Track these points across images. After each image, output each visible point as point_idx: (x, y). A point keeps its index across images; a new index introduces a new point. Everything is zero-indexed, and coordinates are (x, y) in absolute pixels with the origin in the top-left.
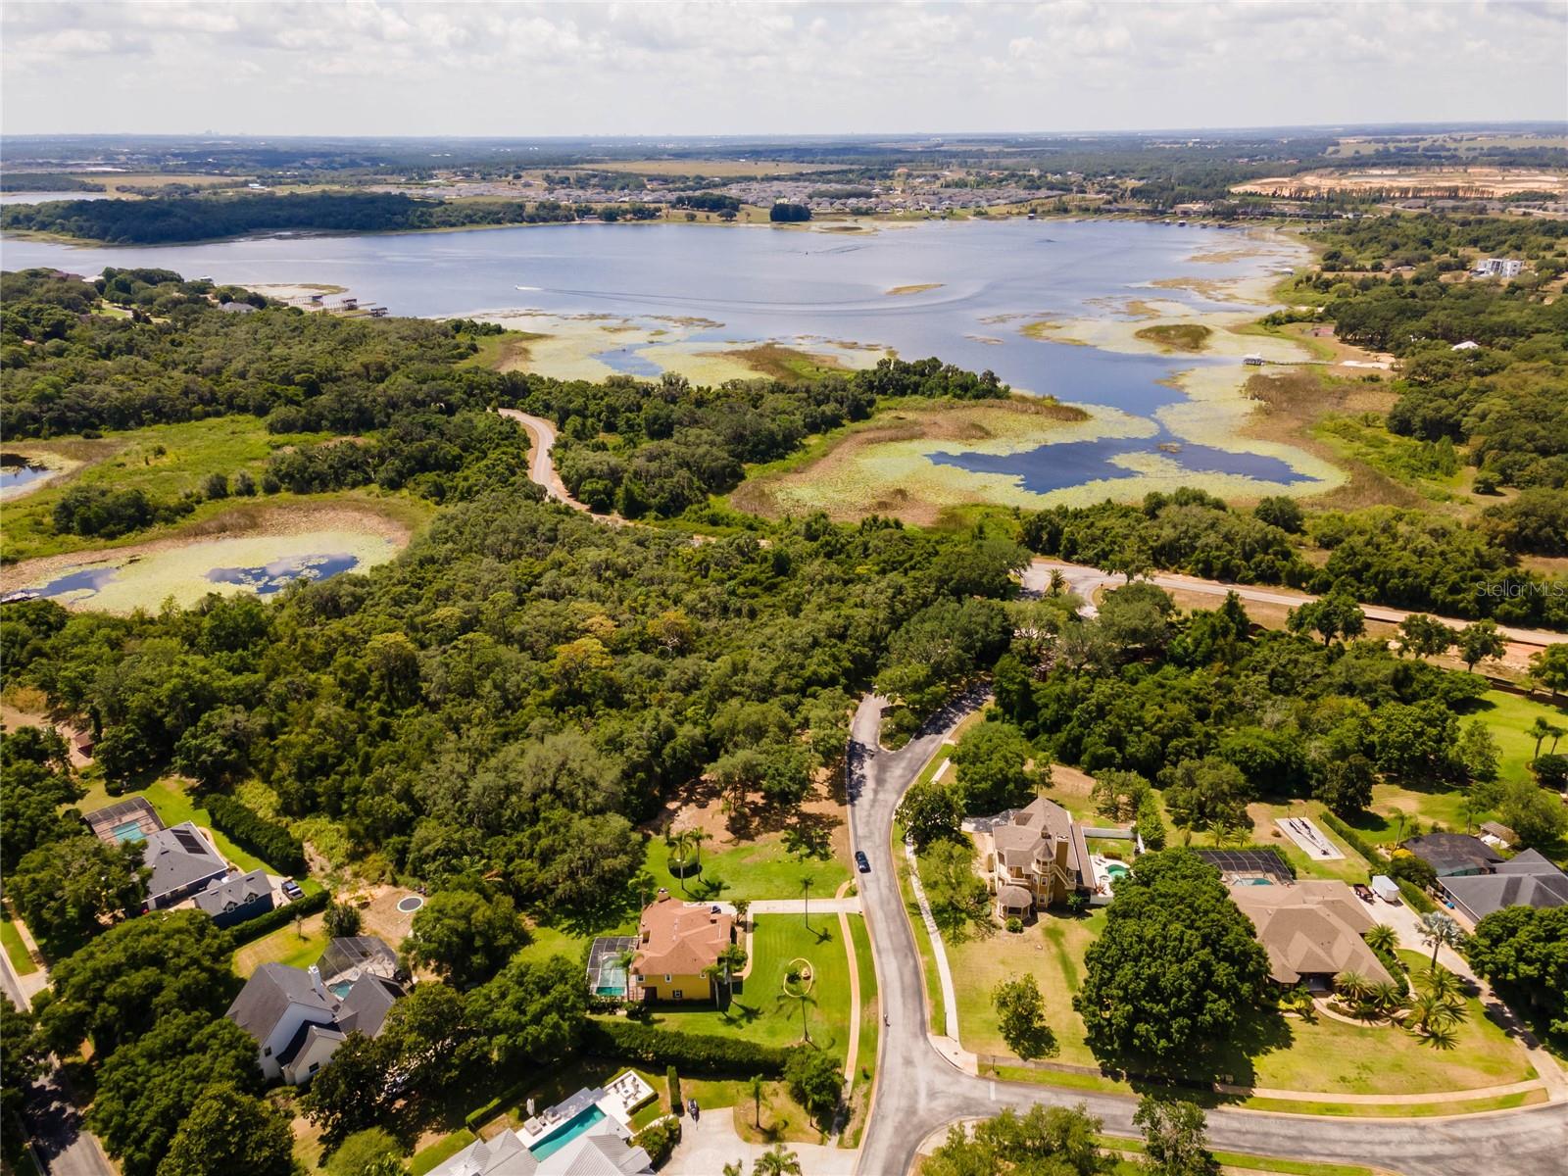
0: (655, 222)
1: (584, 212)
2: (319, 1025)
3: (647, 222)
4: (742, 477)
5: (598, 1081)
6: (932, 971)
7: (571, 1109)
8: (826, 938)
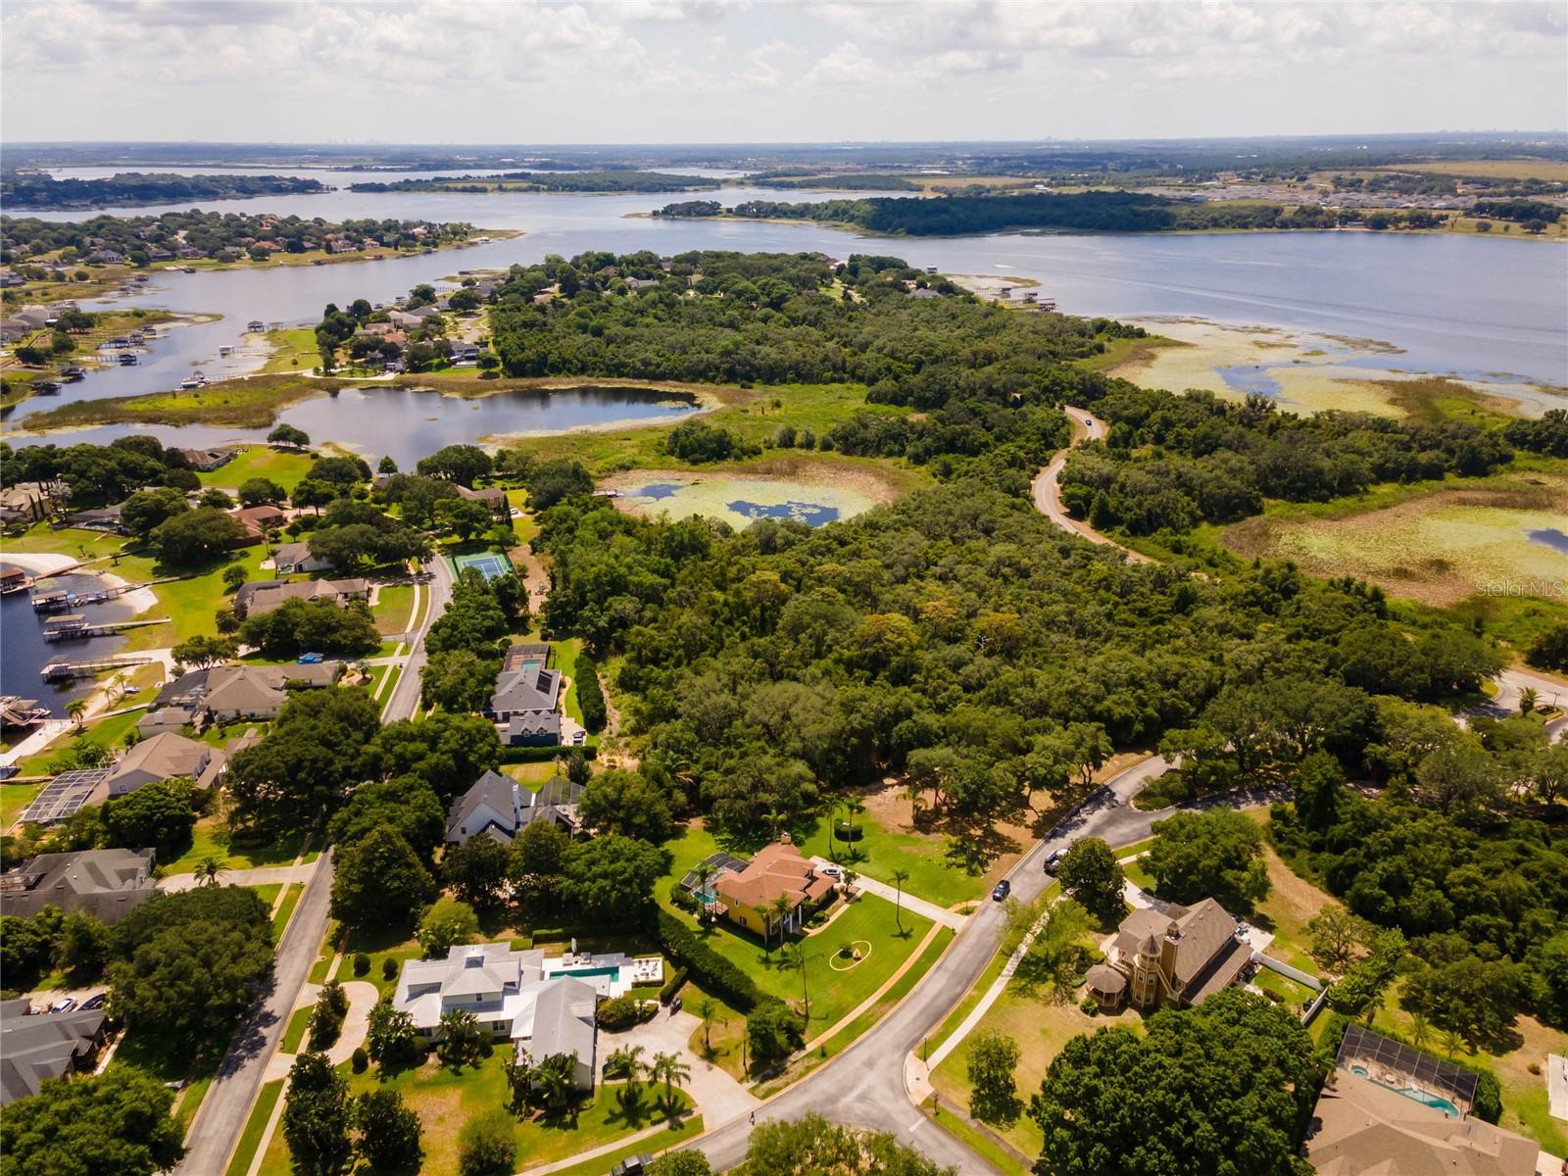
0: (1434, 231)
1: (1349, 218)
2: (498, 826)
3: (1424, 231)
4: (1259, 511)
5: (633, 952)
6: (969, 1006)
7: (601, 962)
8: (905, 936)
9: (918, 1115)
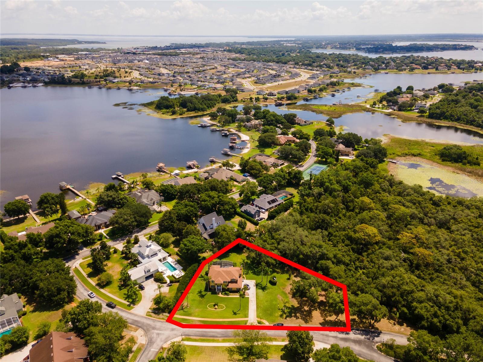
7: (177, 266)
8: (235, 314)
9: (159, 348)
